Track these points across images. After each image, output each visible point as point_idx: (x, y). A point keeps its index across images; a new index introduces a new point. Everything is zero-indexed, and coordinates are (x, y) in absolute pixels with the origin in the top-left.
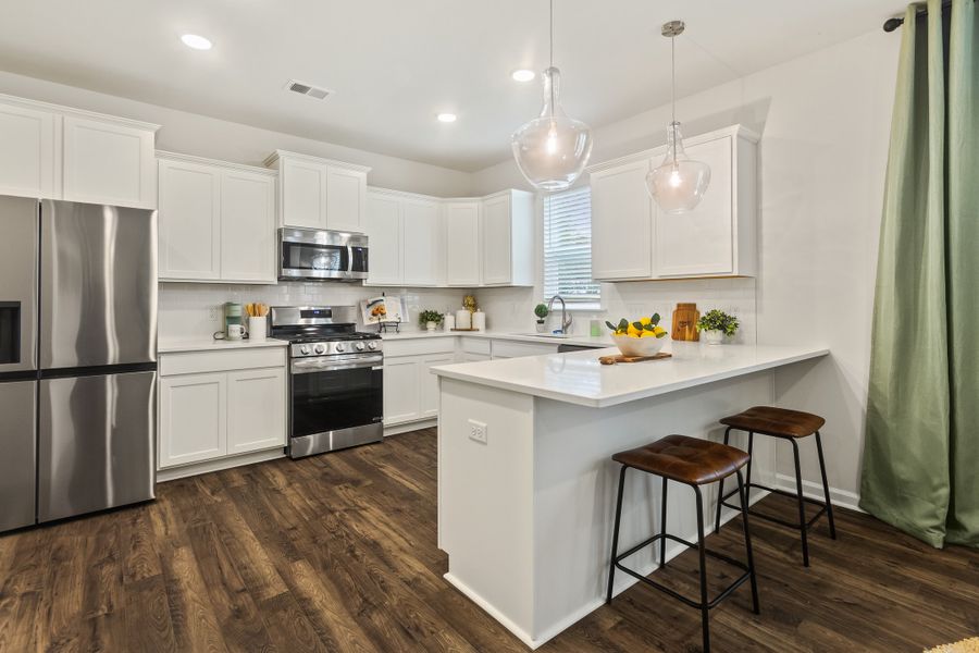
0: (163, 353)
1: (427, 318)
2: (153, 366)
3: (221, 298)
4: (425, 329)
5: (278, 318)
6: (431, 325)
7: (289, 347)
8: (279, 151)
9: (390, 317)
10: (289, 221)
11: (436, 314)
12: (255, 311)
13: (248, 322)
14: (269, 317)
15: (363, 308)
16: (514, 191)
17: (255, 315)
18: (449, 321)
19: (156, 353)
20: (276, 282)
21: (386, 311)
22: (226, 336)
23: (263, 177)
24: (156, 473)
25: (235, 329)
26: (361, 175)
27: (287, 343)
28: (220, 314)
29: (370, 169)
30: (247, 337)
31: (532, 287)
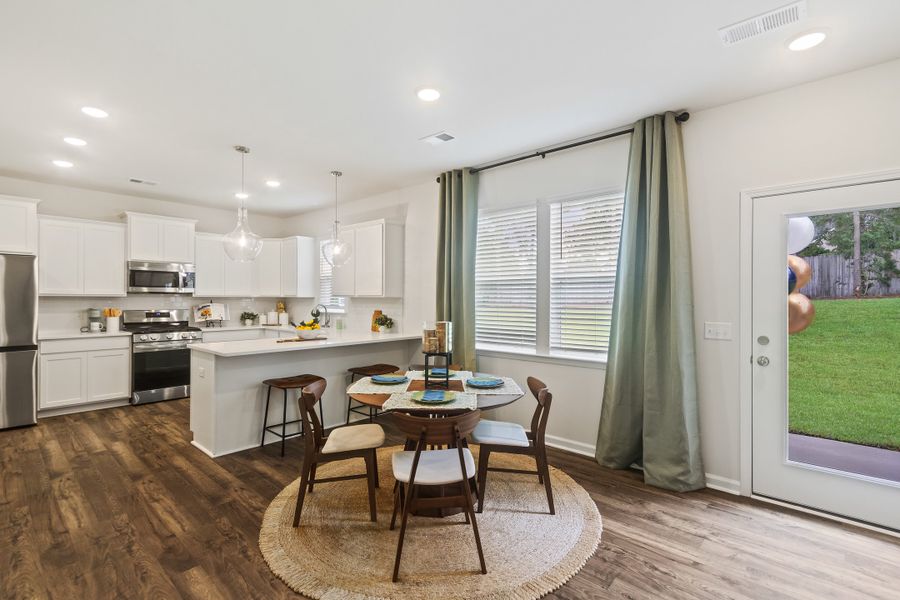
0: (43, 340)
1: (245, 317)
2: (35, 347)
3: (86, 306)
4: (244, 324)
5: (127, 318)
6: (248, 322)
7: (132, 336)
8: (127, 213)
9: (214, 316)
10: (135, 257)
11: (252, 315)
12: (111, 313)
13: (106, 320)
14: (122, 318)
15: (195, 311)
16: (298, 237)
17: (110, 316)
18: (262, 319)
19: (38, 341)
20: (126, 295)
21: (212, 312)
22: (89, 330)
23: (116, 229)
24: (38, 412)
25: (96, 326)
26: (191, 225)
27: (130, 334)
28: (86, 316)
29: (196, 221)
30: (104, 330)
31: (313, 298)
